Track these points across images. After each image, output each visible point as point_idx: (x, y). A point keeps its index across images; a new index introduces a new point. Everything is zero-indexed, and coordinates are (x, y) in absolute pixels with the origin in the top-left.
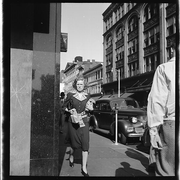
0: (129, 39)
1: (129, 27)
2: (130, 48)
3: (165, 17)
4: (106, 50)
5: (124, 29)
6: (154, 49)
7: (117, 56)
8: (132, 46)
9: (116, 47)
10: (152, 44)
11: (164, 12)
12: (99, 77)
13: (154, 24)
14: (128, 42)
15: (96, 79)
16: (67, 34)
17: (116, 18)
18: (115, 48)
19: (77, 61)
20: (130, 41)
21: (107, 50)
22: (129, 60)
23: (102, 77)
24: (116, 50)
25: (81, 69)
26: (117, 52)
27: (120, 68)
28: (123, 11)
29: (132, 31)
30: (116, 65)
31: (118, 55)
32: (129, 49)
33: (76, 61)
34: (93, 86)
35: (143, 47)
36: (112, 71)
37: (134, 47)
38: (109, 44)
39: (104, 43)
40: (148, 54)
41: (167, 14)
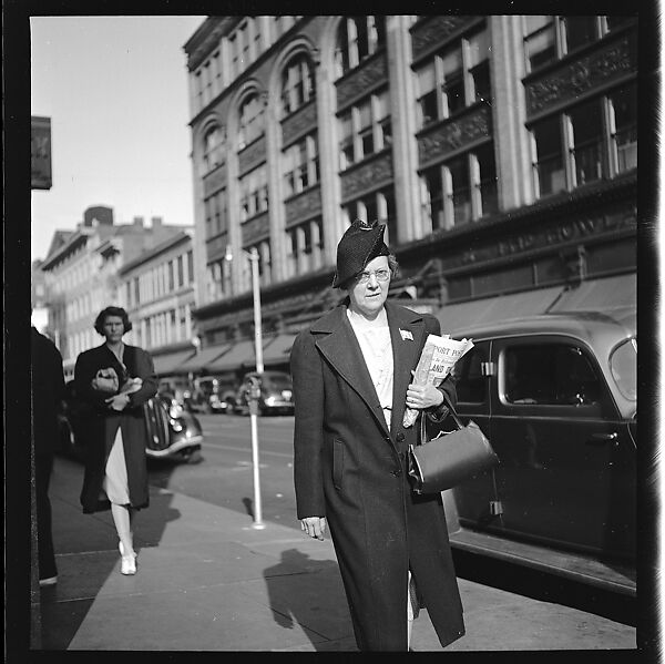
0: (285, 139)
1: (284, 97)
2: (292, 173)
3: (409, 59)
4: (204, 178)
5: (266, 104)
6: (374, 177)
7: (244, 202)
8: (299, 163)
9: (241, 168)
10: (370, 156)
11: (402, 42)
12: (181, 284)
13: (371, 84)
14: (284, 150)
15: (172, 287)
16: (48, 120)
17: (235, 60)
18: (237, 174)
19: (95, 223)
20: (290, 146)
21: (208, 178)
22: (289, 214)
23: (191, 279)
24: (240, 178)
25: (109, 253)
26: (245, 187)
27: (258, 245)
28: (258, 37)
29: (294, 108)
30: (244, 235)
31: (246, 198)
32: (289, 177)
33: (88, 223)
34: (159, 314)
35: (336, 170)
36: (229, 257)
37: (304, 168)
38: (214, 159)
39: (192, 155)
40: (355, 192)
41: (416, 51)
